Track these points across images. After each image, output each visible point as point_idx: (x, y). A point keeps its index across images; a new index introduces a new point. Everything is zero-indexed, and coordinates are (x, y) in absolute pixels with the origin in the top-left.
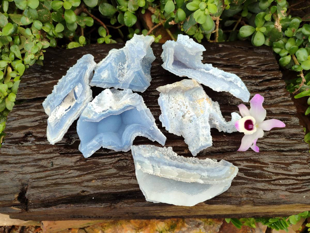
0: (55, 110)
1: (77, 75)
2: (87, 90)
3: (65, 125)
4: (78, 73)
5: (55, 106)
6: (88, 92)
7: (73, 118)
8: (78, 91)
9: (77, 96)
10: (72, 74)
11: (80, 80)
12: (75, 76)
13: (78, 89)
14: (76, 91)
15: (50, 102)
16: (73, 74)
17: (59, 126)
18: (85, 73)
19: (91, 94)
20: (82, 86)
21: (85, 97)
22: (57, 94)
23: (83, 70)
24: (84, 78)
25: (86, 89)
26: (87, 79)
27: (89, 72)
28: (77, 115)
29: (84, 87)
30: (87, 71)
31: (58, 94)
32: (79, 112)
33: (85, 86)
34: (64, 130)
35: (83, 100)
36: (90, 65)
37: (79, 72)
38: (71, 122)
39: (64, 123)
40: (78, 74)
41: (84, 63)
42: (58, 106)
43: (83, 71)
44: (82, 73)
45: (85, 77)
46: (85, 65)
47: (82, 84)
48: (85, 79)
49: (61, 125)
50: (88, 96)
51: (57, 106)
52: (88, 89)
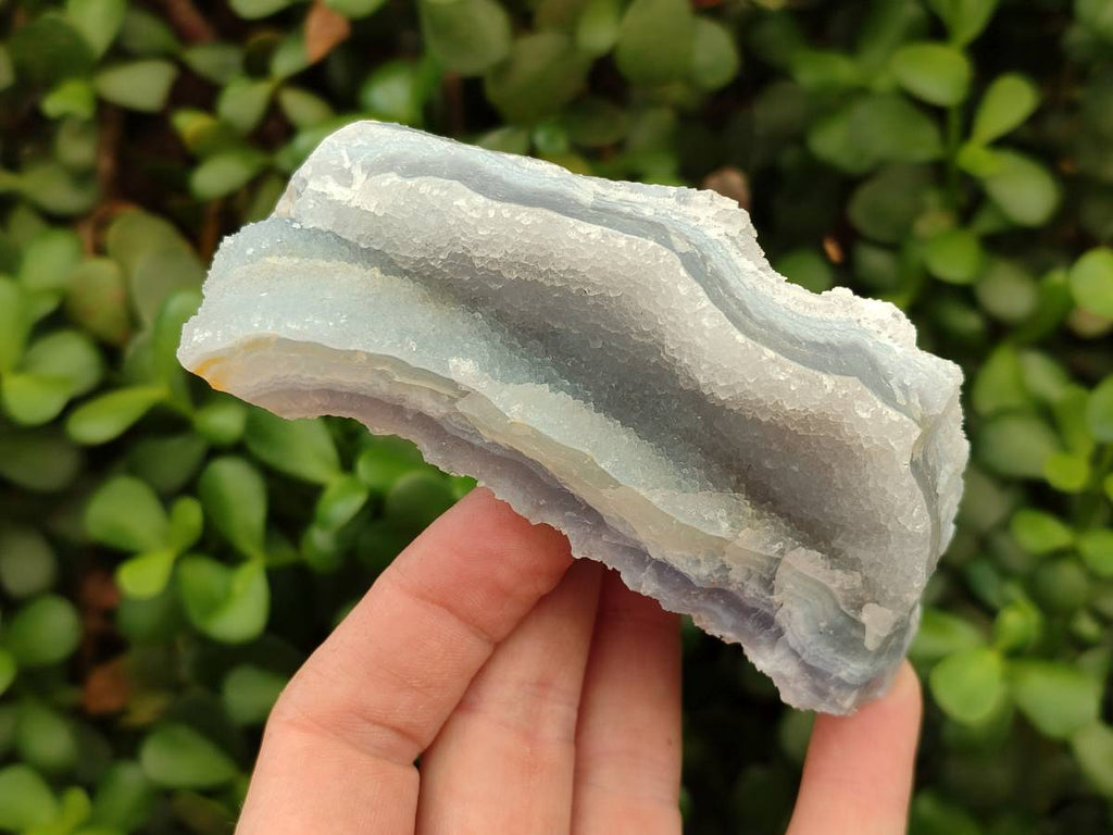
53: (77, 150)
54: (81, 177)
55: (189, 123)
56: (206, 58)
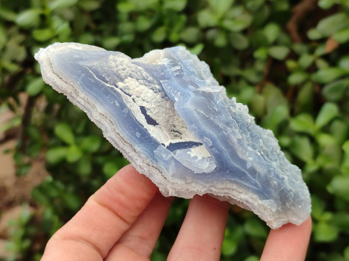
0: (150, 78)
1: (243, 163)
2: (194, 184)
3: (91, 100)
4: (248, 167)
5: (161, 81)
6: (185, 187)
7: (109, 129)
8: (192, 155)
9: (178, 152)
10: (250, 149)
11: (227, 169)
12: (240, 155)
13: (200, 158)
14: (194, 152)
15: (178, 68)
16: (247, 150)
17: (90, 82)
18: (248, 188)
19: (177, 192)
20: (206, 171)
21: (172, 176)
22: (196, 92)
23: (257, 182)
24: (231, 182)
25: (197, 183)
26: (226, 191)
27: (250, 200)
28: (117, 140)
29: (203, 176)
30: (255, 196)
31: (193, 95)
32: (125, 148)
33: (207, 182)
34: (74, 95)
35: (161, 165)
36: (274, 210)
37: (253, 171)
38: (98, 118)
39: (97, 99)
40: (245, 168)
41: (283, 191)
42: (163, 89)
43: (256, 185)
44: (248, 180)
45: (235, 187)
46: (275, 194)
47: (212, 174)
48: (229, 185)
49: (92, 90)
50: (173, 183)
51: (160, 84)
52: (196, 190)
53: (260, 66)
54: (259, 74)
55: (291, 64)
56: (299, 47)
